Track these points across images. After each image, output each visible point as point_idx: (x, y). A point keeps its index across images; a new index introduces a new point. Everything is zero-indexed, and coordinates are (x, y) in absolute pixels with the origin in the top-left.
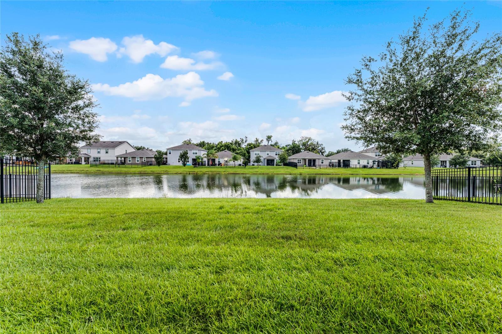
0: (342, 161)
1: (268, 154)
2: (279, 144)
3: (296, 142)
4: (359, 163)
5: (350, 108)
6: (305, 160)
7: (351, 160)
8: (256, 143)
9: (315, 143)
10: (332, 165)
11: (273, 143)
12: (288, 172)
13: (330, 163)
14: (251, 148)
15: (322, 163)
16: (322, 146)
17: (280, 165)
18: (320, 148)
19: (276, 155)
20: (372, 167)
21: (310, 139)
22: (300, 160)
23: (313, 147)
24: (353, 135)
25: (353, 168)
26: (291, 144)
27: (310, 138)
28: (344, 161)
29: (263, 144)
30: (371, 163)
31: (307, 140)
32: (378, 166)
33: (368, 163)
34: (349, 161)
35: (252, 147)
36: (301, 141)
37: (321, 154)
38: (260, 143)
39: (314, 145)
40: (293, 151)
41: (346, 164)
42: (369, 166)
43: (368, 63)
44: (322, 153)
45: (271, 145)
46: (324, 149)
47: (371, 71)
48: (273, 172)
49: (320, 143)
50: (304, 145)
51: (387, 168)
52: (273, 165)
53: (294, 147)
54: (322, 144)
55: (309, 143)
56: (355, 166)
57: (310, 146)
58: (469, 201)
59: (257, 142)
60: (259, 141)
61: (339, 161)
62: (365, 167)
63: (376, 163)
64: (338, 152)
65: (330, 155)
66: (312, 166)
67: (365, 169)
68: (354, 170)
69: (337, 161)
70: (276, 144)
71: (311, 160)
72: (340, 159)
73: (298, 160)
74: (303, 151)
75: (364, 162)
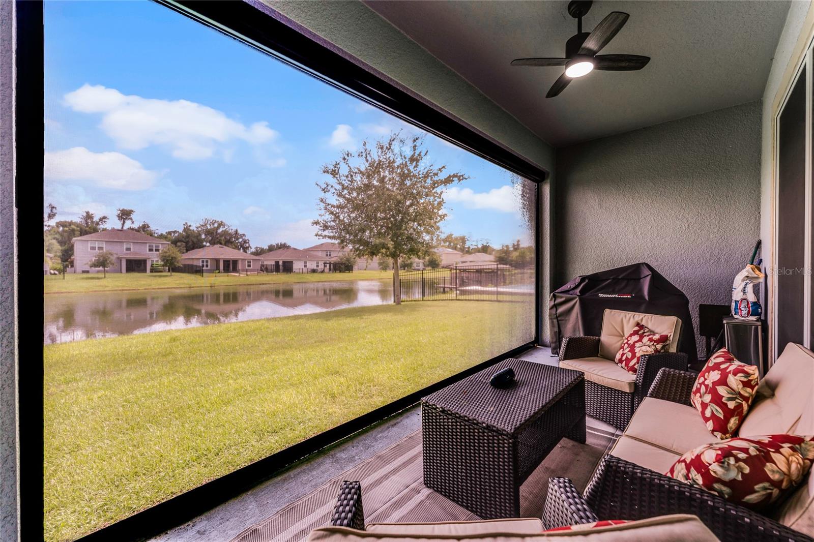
0: (281, 263)
1: (128, 249)
2: (153, 228)
3: (191, 228)
4: (305, 266)
5: (322, 200)
6: (217, 261)
7: (294, 262)
8: (87, 223)
9: (232, 232)
10: (265, 269)
11: (136, 226)
12: (184, 284)
13: (262, 265)
14: (72, 233)
15: (249, 266)
16: (244, 237)
17: (161, 272)
18: (240, 240)
19: (151, 250)
20: (323, 272)
21: (221, 224)
22: (207, 262)
23: (228, 238)
24: (326, 233)
25: (299, 273)
26: (181, 231)
27: (222, 222)
28: (284, 263)
29: (108, 226)
30: (321, 266)
31: (216, 225)
32: (330, 269)
33: (318, 266)
34: (292, 262)
35: (73, 230)
36: (203, 226)
37: (242, 250)
38: (97, 224)
39: (230, 234)
40: (187, 243)
41: (287, 267)
42: (319, 270)
43: (346, 157)
44: (245, 250)
45: (133, 229)
46: (248, 243)
47: (349, 166)
48: (150, 285)
49: (240, 232)
50: (208, 233)
51: (340, 272)
52: (145, 271)
53: (188, 236)
54: (244, 235)
55: (220, 231)
56: (301, 271)
57: (221, 236)
58: (423, 300)
59: (89, 221)
60: (96, 219)
61: (277, 263)
62: (314, 271)
63: (328, 265)
64: (271, 249)
65: (259, 252)
66: (230, 272)
67: (315, 274)
68: (301, 276)
69: (273, 263)
70: (145, 227)
71: (229, 261)
72: (277, 259)
73: (203, 262)
74: (208, 244)
75: (312, 265)
